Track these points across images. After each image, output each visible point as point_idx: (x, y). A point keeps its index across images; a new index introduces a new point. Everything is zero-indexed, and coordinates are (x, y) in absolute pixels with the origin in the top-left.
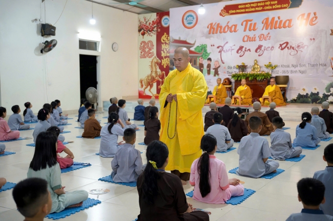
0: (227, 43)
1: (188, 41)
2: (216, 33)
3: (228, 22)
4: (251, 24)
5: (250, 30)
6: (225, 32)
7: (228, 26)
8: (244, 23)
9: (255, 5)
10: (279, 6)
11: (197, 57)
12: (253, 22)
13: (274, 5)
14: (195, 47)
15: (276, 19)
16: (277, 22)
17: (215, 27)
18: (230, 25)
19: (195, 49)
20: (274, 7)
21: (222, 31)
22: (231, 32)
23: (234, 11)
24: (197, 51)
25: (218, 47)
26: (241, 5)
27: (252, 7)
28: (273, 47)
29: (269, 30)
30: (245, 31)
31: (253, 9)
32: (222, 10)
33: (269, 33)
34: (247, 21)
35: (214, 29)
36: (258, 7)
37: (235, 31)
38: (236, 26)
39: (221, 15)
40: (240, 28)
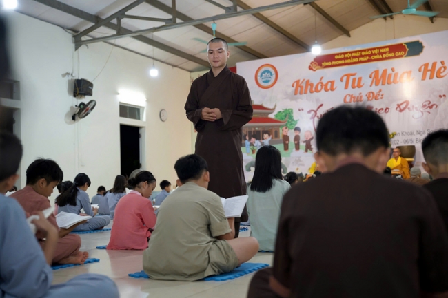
0: (322, 105)
1: (265, 105)
2: (306, 93)
3: (322, 78)
4: (354, 80)
5: (353, 87)
6: (317, 91)
7: (322, 83)
8: (345, 78)
9: (358, 54)
10: (392, 55)
11: (279, 126)
12: (357, 77)
13: (385, 53)
14: (276, 112)
15: (389, 71)
16: (390, 75)
17: (304, 85)
18: (324, 82)
19: (276, 116)
20: (384, 56)
21: (314, 89)
22: (326, 90)
23: (329, 64)
24: (278, 119)
25: (309, 112)
26: (338, 54)
27: (354, 57)
28: (387, 109)
29: (380, 86)
30: (346, 88)
31: (356, 60)
32: (311, 63)
33: (380, 91)
34: (348, 76)
35: (301, 87)
36: (362, 56)
37: (332, 89)
38: (332, 82)
39: (310, 68)
40: (339, 86)
